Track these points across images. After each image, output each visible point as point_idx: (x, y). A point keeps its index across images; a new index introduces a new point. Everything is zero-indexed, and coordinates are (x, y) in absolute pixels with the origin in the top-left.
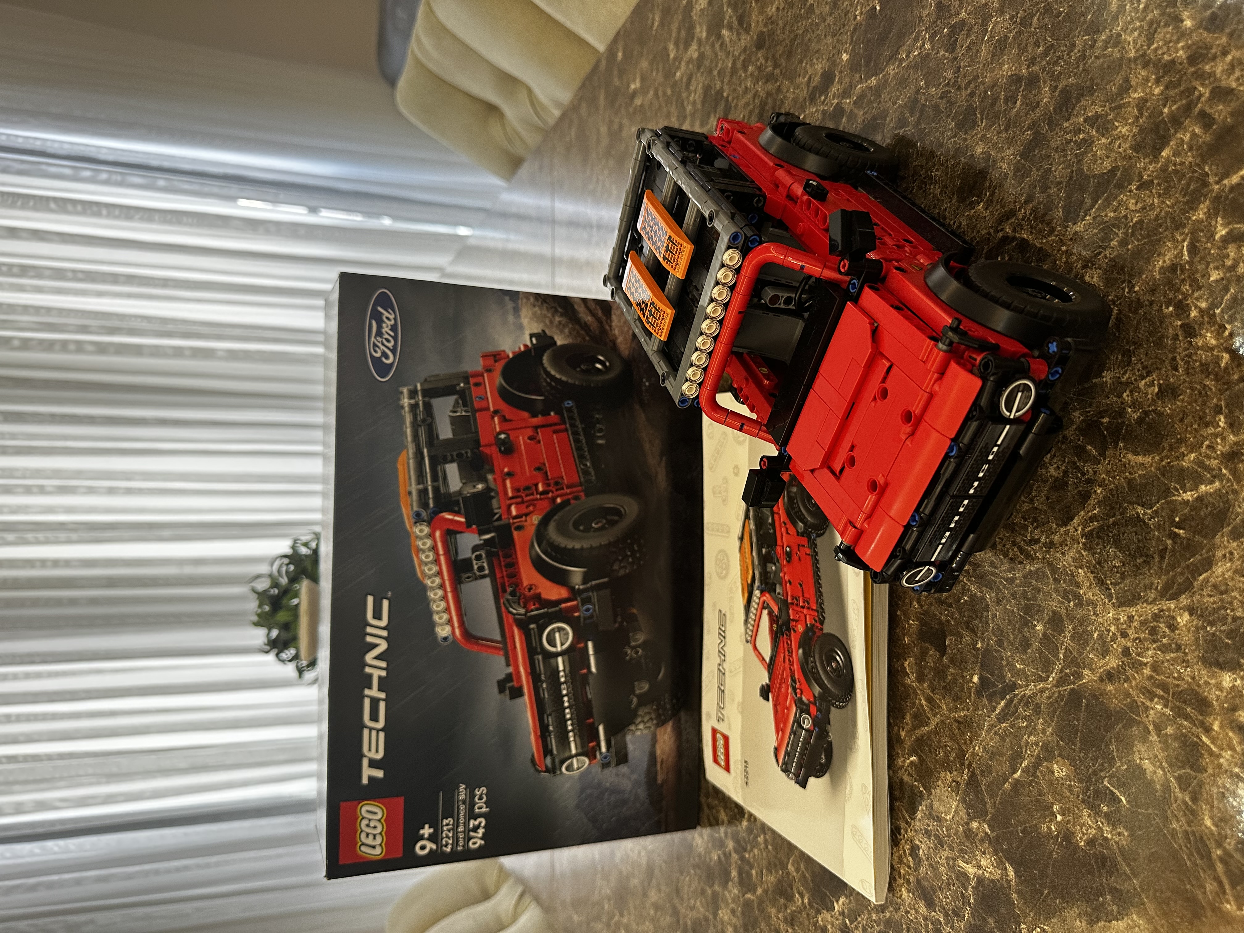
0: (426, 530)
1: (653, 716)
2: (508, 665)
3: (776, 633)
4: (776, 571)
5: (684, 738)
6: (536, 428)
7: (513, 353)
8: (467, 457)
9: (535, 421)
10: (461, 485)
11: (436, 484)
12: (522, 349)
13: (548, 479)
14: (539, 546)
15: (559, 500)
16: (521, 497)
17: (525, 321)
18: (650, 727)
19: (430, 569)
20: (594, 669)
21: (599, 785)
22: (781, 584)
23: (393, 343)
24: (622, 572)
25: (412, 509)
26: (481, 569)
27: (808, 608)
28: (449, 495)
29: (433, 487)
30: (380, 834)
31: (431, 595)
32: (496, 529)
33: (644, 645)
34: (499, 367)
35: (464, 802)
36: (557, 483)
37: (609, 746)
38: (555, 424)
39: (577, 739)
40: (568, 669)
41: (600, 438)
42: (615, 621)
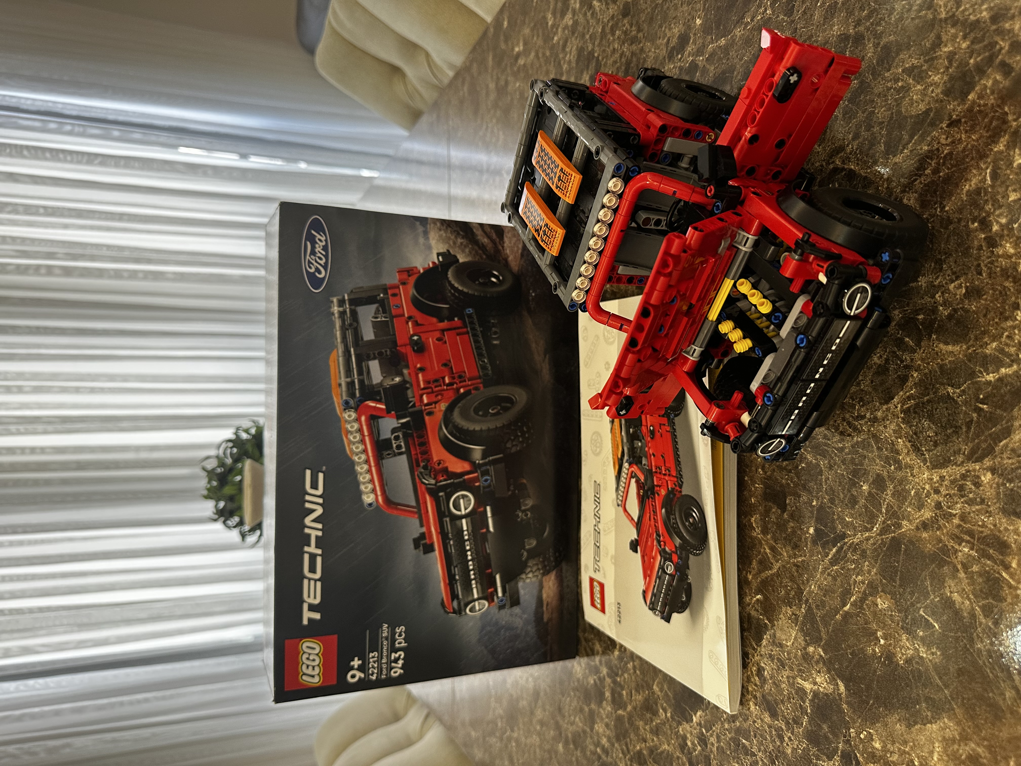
0: (354, 415)
1: (540, 567)
2: (422, 526)
3: (643, 496)
4: (642, 446)
5: (565, 584)
6: (443, 331)
7: (424, 269)
8: (387, 355)
9: (442, 325)
10: (382, 378)
11: (361, 377)
12: (431, 265)
13: (453, 373)
14: (446, 428)
15: (462, 391)
16: (431, 388)
17: (433, 242)
18: (537, 576)
19: (357, 448)
20: (491, 529)
21: (497, 623)
22: (646, 457)
23: (324, 260)
24: (514, 450)
25: (342, 398)
26: (399, 447)
27: (669, 475)
28: (373, 386)
29: (359, 380)
30: (318, 665)
31: (358, 468)
32: (411, 415)
33: (532, 509)
34: (412, 280)
35: (387, 638)
36: (460, 377)
37: (504, 591)
38: (458, 328)
39: (479, 586)
40: (470, 529)
41: (496, 339)
42: (509, 490)
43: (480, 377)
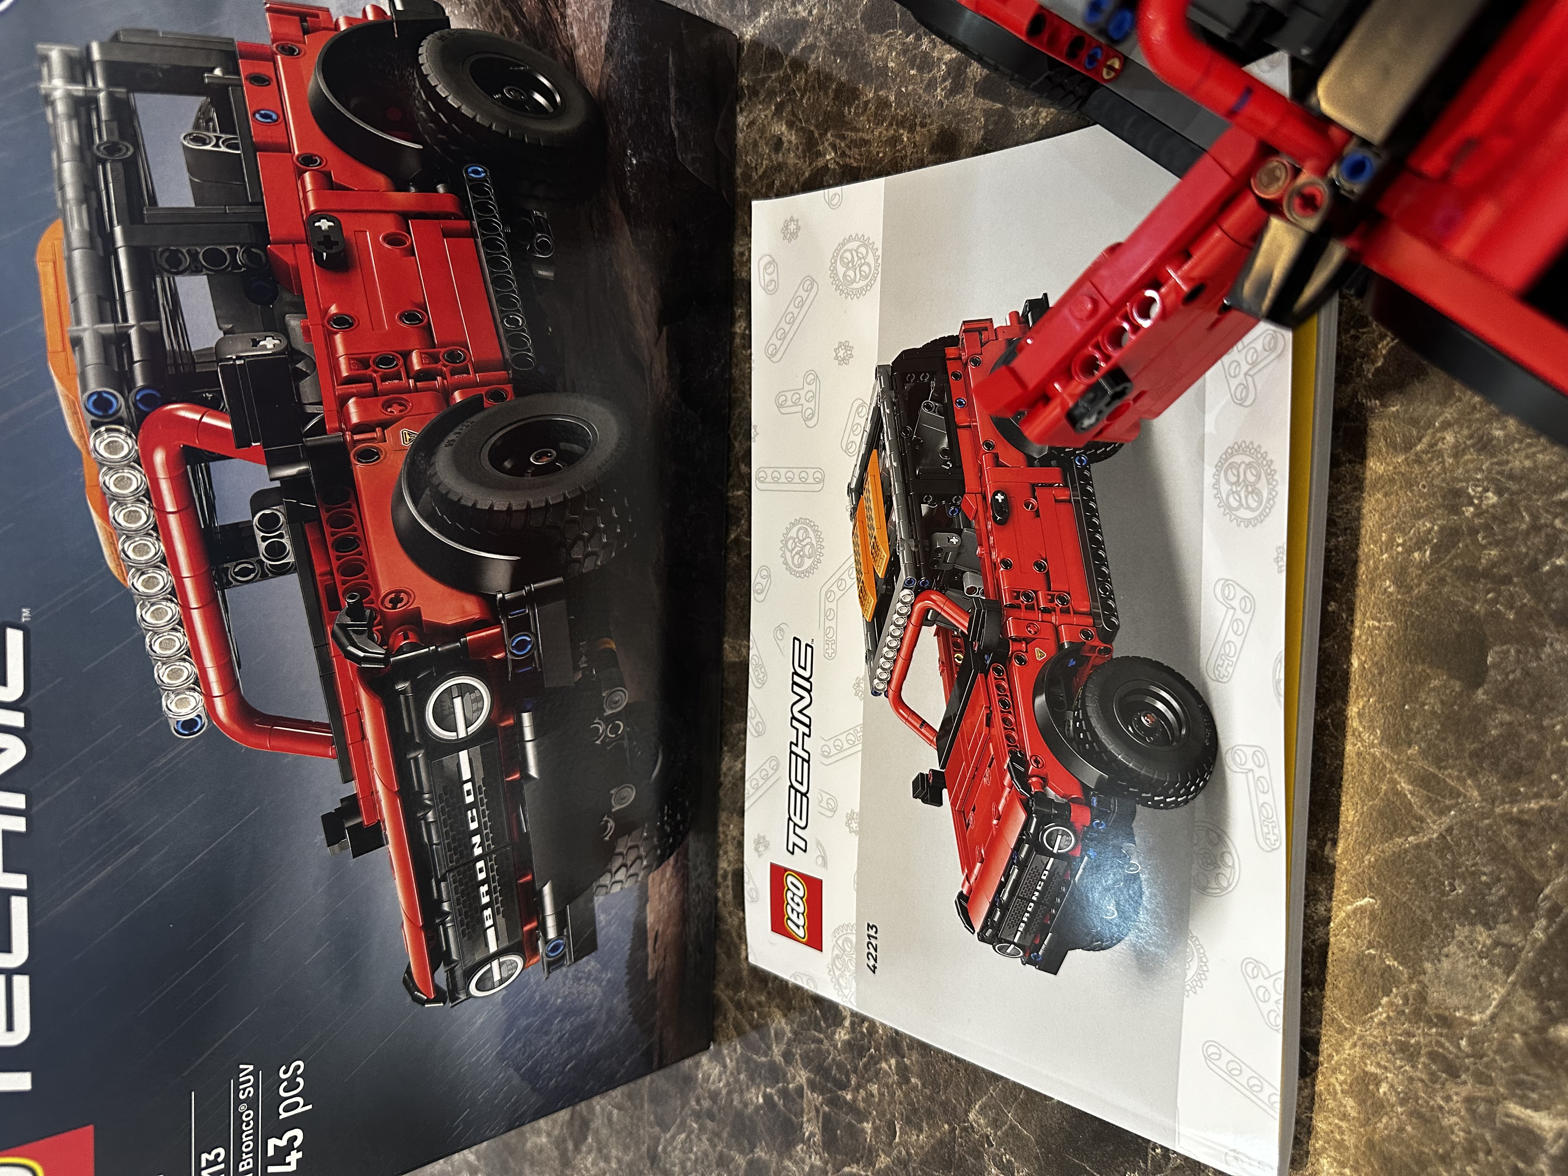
0: (127, 445)
3: (964, 669)
4: (961, 546)
6: (405, 216)
8: (235, 265)
9: (402, 199)
10: (221, 334)
11: (151, 325)
12: (371, 17)
13: (433, 346)
14: (415, 503)
15: (458, 397)
16: (371, 380)
19: (141, 550)
20: (533, 772)
21: (543, 1005)
22: (976, 570)
24: (588, 565)
25: (84, 388)
26: (275, 550)
28: (189, 357)
29: (144, 334)
31: (146, 615)
32: (312, 455)
33: (627, 714)
34: (314, 46)
35: (252, 1104)
36: (453, 357)
37: (561, 925)
38: (447, 216)
39: (500, 919)
40: (480, 775)
41: (546, 264)
42: (576, 668)
43: (505, 366)
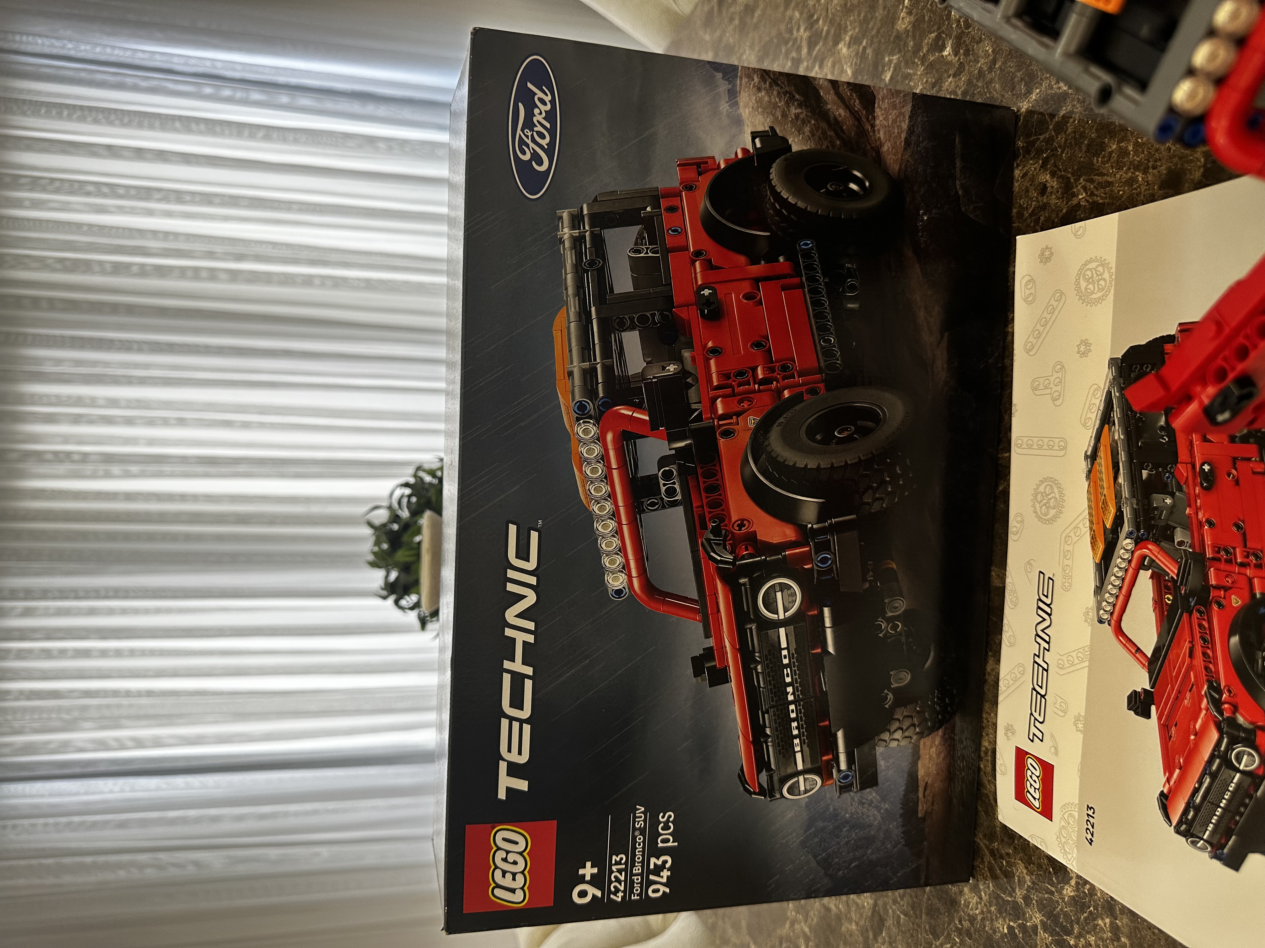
0: (593, 430)
1: (916, 721)
2: (707, 636)
3: (1173, 609)
4: (1173, 506)
6: (756, 281)
7: (726, 161)
8: (654, 322)
9: (756, 270)
10: (645, 364)
11: (608, 362)
12: (740, 155)
13: (772, 362)
14: (756, 463)
15: (786, 394)
16: (731, 386)
17: (745, 112)
18: (910, 737)
19: (597, 490)
20: (831, 649)
21: (836, 815)
22: (1185, 527)
23: (548, 139)
24: (876, 507)
25: (573, 400)
26: (671, 492)
28: (627, 379)
29: (604, 366)
30: (522, 872)
31: (599, 527)
32: (694, 434)
33: (906, 617)
34: (705, 182)
35: (642, 831)
36: (784, 368)
37: (850, 761)
38: (785, 276)
39: (805, 747)
40: (793, 646)
41: (852, 299)
42: (864, 580)
43: (820, 371)
